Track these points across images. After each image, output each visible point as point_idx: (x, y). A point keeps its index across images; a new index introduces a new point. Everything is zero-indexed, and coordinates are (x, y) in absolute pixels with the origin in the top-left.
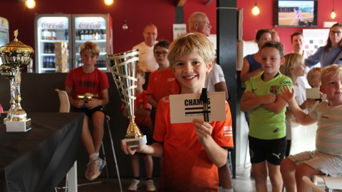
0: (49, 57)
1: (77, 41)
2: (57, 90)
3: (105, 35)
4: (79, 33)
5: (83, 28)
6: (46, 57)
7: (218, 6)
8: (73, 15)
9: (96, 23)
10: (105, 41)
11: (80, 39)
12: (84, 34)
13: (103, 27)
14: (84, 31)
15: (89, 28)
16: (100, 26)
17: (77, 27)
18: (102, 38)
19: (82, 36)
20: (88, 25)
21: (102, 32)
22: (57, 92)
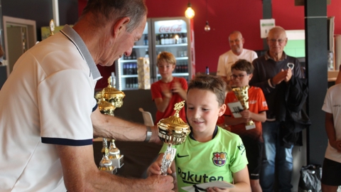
0: (129, 64)
1: (157, 46)
2: (141, 110)
3: (186, 39)
4: (159, 37)
5: (163, 32)
6: (125, 64)
7: (306, 15)
8: (153, 19)
9: (176, 27)
10: (186, 44)
11: (160, 44)
12: (164, 38)
13: (184, 31)
14: (165, 35)
15: (169, 32)
16: (180, 29)
17: (157, 32)
18: (183, 42)
19: (163, 41)
20: (168, 29)
21: (182, 35)
22: (141, 113)
